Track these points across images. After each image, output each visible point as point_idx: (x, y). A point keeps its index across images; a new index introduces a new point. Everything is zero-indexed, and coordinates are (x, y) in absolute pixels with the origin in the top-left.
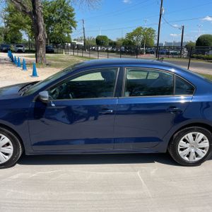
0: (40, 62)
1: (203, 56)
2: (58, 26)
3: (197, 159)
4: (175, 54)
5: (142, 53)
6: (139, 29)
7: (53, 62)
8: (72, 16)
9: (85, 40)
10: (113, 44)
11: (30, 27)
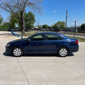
0: (23, 34)
1: (83, 31)
2: (29, 22)
3: (64, 55)
4: (73, 31)
5: (60, 31)
6: (59, 22)
7: (27, 34)
8: (34, 18)
9: (39, 26)
10: (49, 28)
11: (19, 22)
